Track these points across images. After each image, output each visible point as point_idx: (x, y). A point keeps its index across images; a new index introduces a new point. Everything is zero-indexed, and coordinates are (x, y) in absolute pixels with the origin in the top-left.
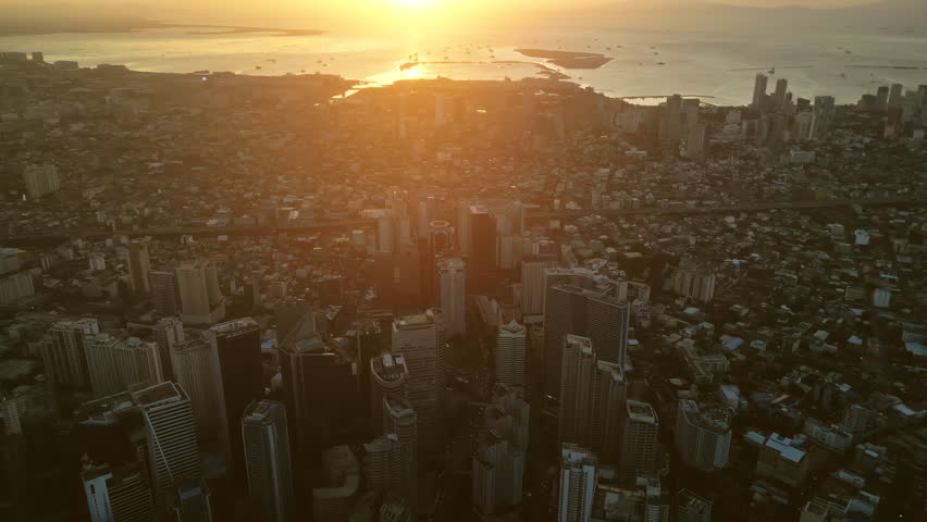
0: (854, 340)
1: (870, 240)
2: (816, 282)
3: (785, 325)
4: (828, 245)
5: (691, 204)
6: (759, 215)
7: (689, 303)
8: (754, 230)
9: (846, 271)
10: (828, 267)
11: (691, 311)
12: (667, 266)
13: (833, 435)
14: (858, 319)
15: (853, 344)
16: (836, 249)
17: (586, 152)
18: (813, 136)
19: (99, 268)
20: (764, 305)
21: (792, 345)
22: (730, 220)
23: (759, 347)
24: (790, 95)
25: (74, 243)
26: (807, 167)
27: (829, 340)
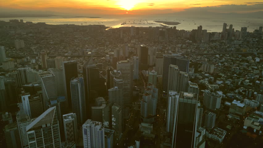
0: (257, 82)
1: (260, 60)
2: (244, 69)
3: (236, 79)
4: (247, 61)
5: (206, 52)
6: (226, 55)
7: (206, 73)
8: (225, 58)
9: (253, 67)
10: (248, 66)
11: (207, 75)
12: (199, 65)
13: (253, 103)
14: (258, 78)
15: (257, 83)
16: (250, 62)
17: (174, 41)
18: (241, 38)
19: (33, 63)
20: (229, 74)
21: (238, 83)
22: (217, 56)
23: (228, 83)
24: (234, 29)
25: (27, 57)
26: (240, 45)
27: (250, 82)
